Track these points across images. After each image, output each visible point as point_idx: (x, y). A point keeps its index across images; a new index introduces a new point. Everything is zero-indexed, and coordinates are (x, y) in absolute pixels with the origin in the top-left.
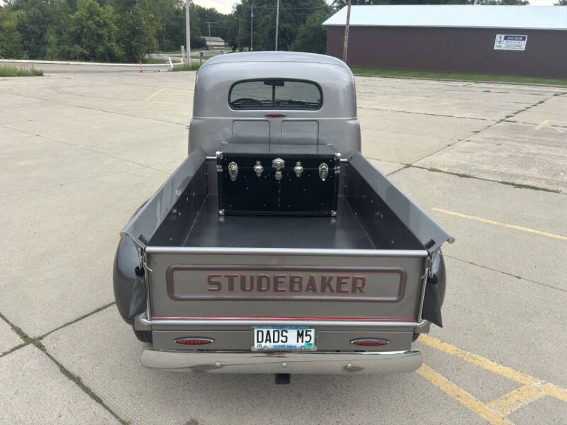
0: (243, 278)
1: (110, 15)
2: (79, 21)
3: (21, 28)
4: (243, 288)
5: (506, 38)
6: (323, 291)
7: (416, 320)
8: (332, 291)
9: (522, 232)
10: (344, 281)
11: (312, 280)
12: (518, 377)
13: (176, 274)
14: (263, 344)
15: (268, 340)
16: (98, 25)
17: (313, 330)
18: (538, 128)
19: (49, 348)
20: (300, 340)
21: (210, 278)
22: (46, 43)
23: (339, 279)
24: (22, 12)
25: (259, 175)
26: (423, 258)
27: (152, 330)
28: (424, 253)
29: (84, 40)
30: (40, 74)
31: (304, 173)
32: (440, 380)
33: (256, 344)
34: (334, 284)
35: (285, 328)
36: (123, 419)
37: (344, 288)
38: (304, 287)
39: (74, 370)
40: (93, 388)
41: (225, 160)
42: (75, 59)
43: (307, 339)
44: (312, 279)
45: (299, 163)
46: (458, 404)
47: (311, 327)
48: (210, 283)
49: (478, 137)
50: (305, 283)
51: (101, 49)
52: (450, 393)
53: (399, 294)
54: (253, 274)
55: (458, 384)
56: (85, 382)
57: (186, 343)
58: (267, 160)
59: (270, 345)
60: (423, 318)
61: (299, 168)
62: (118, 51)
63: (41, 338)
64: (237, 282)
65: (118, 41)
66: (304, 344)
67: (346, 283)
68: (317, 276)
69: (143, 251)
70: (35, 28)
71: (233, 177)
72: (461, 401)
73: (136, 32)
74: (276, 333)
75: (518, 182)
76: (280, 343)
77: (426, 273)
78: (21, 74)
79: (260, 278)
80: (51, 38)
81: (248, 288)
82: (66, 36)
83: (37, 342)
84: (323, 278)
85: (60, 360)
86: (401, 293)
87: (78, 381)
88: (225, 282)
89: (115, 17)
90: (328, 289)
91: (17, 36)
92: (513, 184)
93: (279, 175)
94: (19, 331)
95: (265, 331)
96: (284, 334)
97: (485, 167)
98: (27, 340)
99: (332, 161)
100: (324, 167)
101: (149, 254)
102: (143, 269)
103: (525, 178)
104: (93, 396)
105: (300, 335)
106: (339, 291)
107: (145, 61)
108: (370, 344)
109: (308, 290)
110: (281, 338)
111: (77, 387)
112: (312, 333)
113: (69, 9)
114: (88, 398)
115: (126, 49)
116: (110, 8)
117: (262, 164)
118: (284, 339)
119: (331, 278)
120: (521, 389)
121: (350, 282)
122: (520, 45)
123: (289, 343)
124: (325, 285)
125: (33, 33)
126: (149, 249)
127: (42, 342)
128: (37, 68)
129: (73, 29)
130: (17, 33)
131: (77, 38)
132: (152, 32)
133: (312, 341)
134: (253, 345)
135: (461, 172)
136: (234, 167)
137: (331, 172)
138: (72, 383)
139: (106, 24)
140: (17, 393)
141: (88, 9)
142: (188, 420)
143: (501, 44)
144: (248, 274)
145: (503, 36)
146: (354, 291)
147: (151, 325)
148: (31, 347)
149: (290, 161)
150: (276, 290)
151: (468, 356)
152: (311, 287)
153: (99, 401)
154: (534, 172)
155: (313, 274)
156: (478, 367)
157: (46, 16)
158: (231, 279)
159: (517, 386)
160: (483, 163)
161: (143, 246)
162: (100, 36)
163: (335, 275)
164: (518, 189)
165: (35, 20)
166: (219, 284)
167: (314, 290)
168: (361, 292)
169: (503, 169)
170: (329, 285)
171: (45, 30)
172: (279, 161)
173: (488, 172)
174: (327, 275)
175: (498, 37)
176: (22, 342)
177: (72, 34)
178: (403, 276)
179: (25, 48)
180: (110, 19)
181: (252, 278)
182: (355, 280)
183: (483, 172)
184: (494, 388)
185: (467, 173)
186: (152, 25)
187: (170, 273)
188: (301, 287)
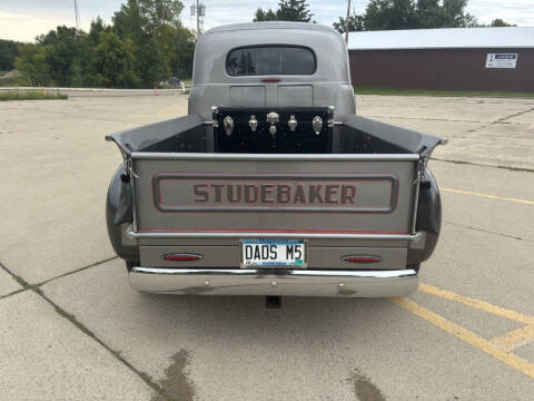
0: (230, 188)
1: (129, 46)
2: (101, 53)
3: (50, 60)
4: (230, 199)
5: (496, 57)
6: (312, 201)
7: (410, 233)
8: (321, 202)
9: (519, 204)
10: (334, 190)
11: (300, 190)
12: (521, 318)
13: (163, 183)
14: (253, 261)
15: (257, 256)
16: (119, 56)
17: (303, 245)
18: (531, 127)
19: (47, 293)
20: (290, 256)
21: (196, 187)
22: (71, 73)
23: (328, 188)
24: (51, 46)
25: (254, 130)
26: (415, 162)
27: (138, 246)
28: (416, 156)
29: (106, 69)
30: (65, 98)
31: (298, 127)
32: (439, 320)
33: (245, 261)
34: (322, 193)
35: (273, 242)
36: (113, 348)
37: (333, 198)
38: (292, 197)
39: (68, 310)
40: (86, 324)
41: (220, 115)
42: (97, 86)
43: (296, 255)
44: (300, 188)
45: (293, 117)
46: (459, 340)
47: (301, 240)
48: (197, 193)
49: (473, 134)
50: (293, 193)
51: (121, 77)
52: (450, 331)
53: (391, 204)
54: (240, 183)
55: (459, 323)
56: (78, 319)
57: (173, 259)
58: (261, 114)
59: (259, 262)
60: (417, 231)
61: (293, 121)
62: (136, 79)
63: (40, 285)
64: (224, 191)
65: (136, 71)
66: (294, 261)
67: (335, 192)
68: (305, 185)
69: (128, 156)
70: (62, 60)
71: (229, 133)
72: (462, 338)
73: (152, 62)
74: (265, 249)
75: (514, 166)
76: (269, 260)
77: (419, 177)
78: (48, 98)
79: (247, 188)
80: (76, 68)
81: (235, 198)
82: (89, 67)
83: (37, 289)
84: (312, 187)
85: (56, 302)
86: (394, 202)
87: (72, 318)
88: (212, 193)
89: (134, 49)
90: (316, 200)
91: (46, 67)
92: (510, 168)
93: (273, 128)
94: (19, 280)
95: (254, 246)
96: (274, 249)
97: (481, 156)
98: (26, 286)
99: (326, 114)
100: (318, 120)
101: (135, 160)
102: (128, 175)
103: (521, 163)
104: (85, 330)
105: (289, 251)
106: (328, 201)
107: (160, 87)
108: (363, 261)
109: (296, 200)
110: (270, 254)
111: (70, 323)
112: (302, 249)
113: (92, 42)
114: (80, 332)
115: (143, 77)
116: (129, 40)
117: (257, 118)
118: (273, 255)
119: (320, 187)
120: (526, 328)
121: (339, 191)
122: (511, 63)
123: (277, 260)
124: (314, 194)
125: (60, 64)
126: (134, 154)
127: (41, 288)
128: (63, 94)
129: (96, 60)
130: (46, 64)
131: (99, 68)
132: (167, 61)
133: (302, 258)
134: (242, 261)
135: (457, 160)
136: (229, 120)
137: (325, 125)
138: (66, 320)
139: (125, 55)
140: (10, 328)
141: (110, 41)
142: (178, 350)
143: (492, 62)
144: (235, 184)
145: (494, 55)
146: (343, 202)
147: (137, 238)
148: (30, 292)
149: (285, 114)
150: (264, 201)
151: (468, 301)
152: (300, 197)
153: (91, 334)
154: (529, 159)
155: (301, 183)
156: (479, 310)
157: (71, 49)
158: (218, 188)
159: (521, 325)
160: (479, 152)
161: (128, 151)
162: (120, 66)
163: (324, 184)
164: (514, 172)
165: (62, 54)
166: (205, 194)
167: (303, 201)
168: (352, 202)
169: (499, 157)
170: (318, 196)
171: (71, 62)
172: (274, 115)
173: (483, 159)
174: (315, 183)
175: (489, 56)
176: (22, 288)
177: (94, 64)
178: (395, 184)
179: (53, 78)
180: (129, 50)
181: (239, 187)
182: (344, 189)
183: (478, 159)
184: (498, 328)
185: (463, 160)
186: (167, 55)
187: (156, 181)
188: (289, 198)
